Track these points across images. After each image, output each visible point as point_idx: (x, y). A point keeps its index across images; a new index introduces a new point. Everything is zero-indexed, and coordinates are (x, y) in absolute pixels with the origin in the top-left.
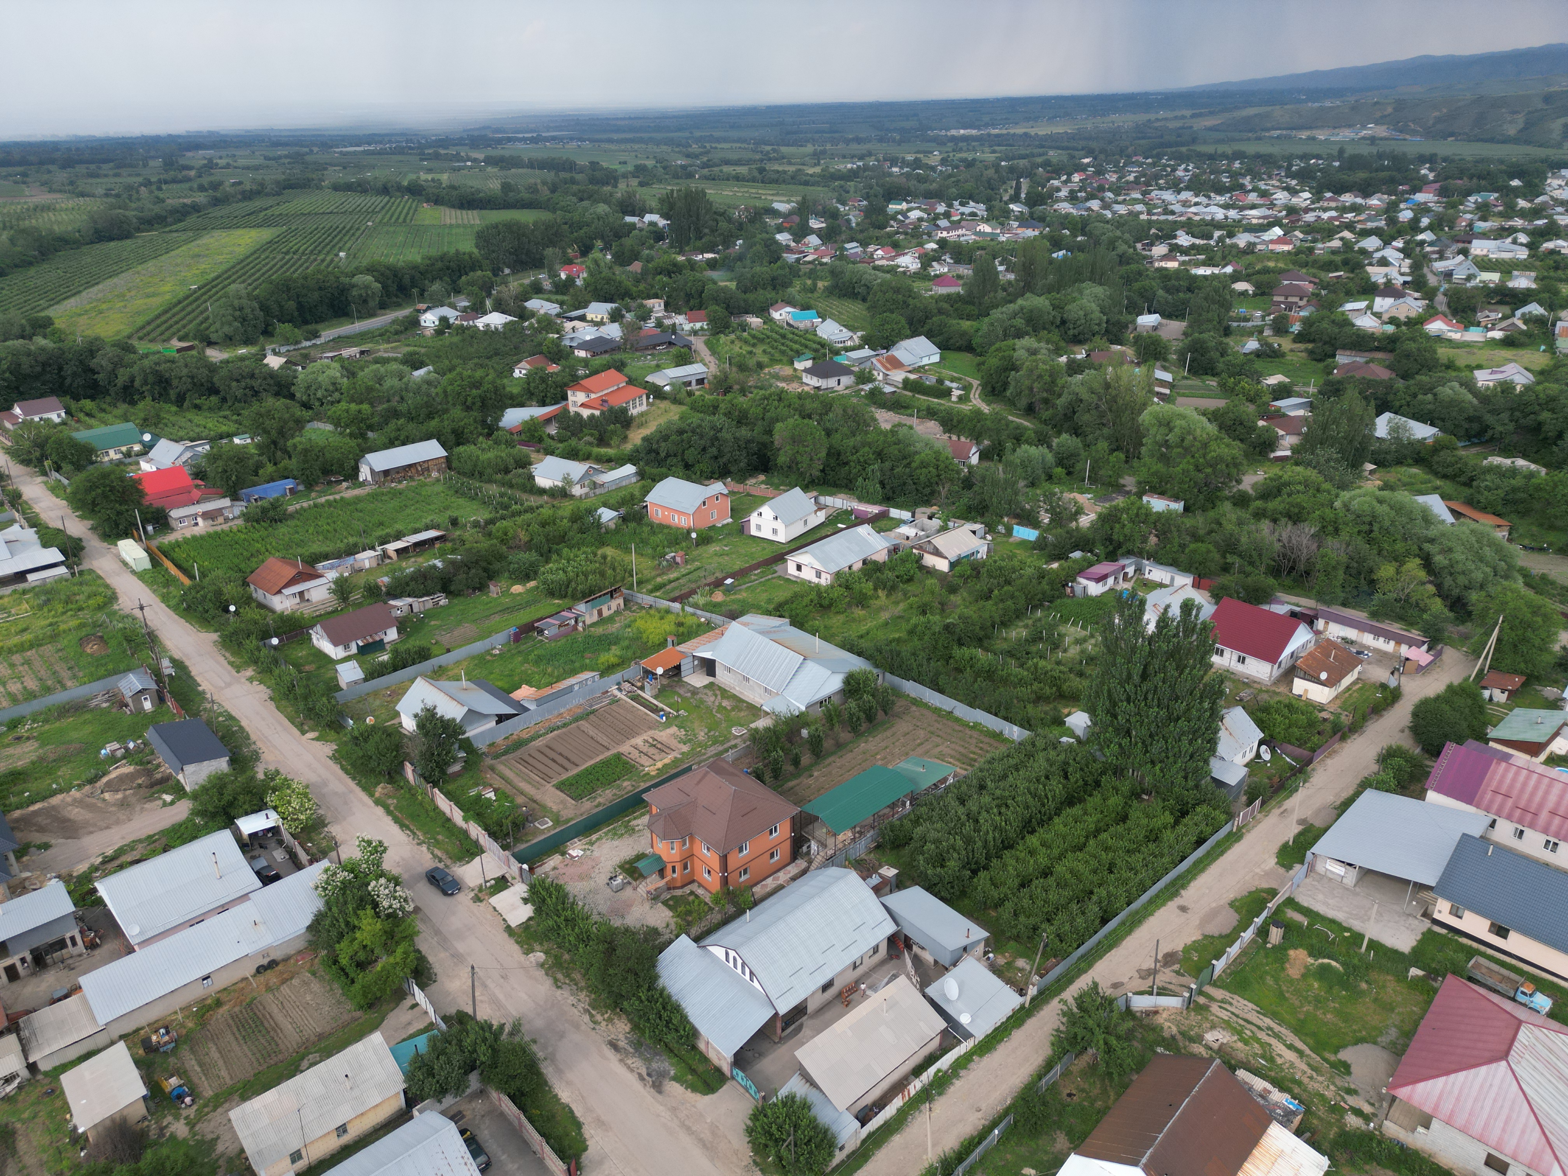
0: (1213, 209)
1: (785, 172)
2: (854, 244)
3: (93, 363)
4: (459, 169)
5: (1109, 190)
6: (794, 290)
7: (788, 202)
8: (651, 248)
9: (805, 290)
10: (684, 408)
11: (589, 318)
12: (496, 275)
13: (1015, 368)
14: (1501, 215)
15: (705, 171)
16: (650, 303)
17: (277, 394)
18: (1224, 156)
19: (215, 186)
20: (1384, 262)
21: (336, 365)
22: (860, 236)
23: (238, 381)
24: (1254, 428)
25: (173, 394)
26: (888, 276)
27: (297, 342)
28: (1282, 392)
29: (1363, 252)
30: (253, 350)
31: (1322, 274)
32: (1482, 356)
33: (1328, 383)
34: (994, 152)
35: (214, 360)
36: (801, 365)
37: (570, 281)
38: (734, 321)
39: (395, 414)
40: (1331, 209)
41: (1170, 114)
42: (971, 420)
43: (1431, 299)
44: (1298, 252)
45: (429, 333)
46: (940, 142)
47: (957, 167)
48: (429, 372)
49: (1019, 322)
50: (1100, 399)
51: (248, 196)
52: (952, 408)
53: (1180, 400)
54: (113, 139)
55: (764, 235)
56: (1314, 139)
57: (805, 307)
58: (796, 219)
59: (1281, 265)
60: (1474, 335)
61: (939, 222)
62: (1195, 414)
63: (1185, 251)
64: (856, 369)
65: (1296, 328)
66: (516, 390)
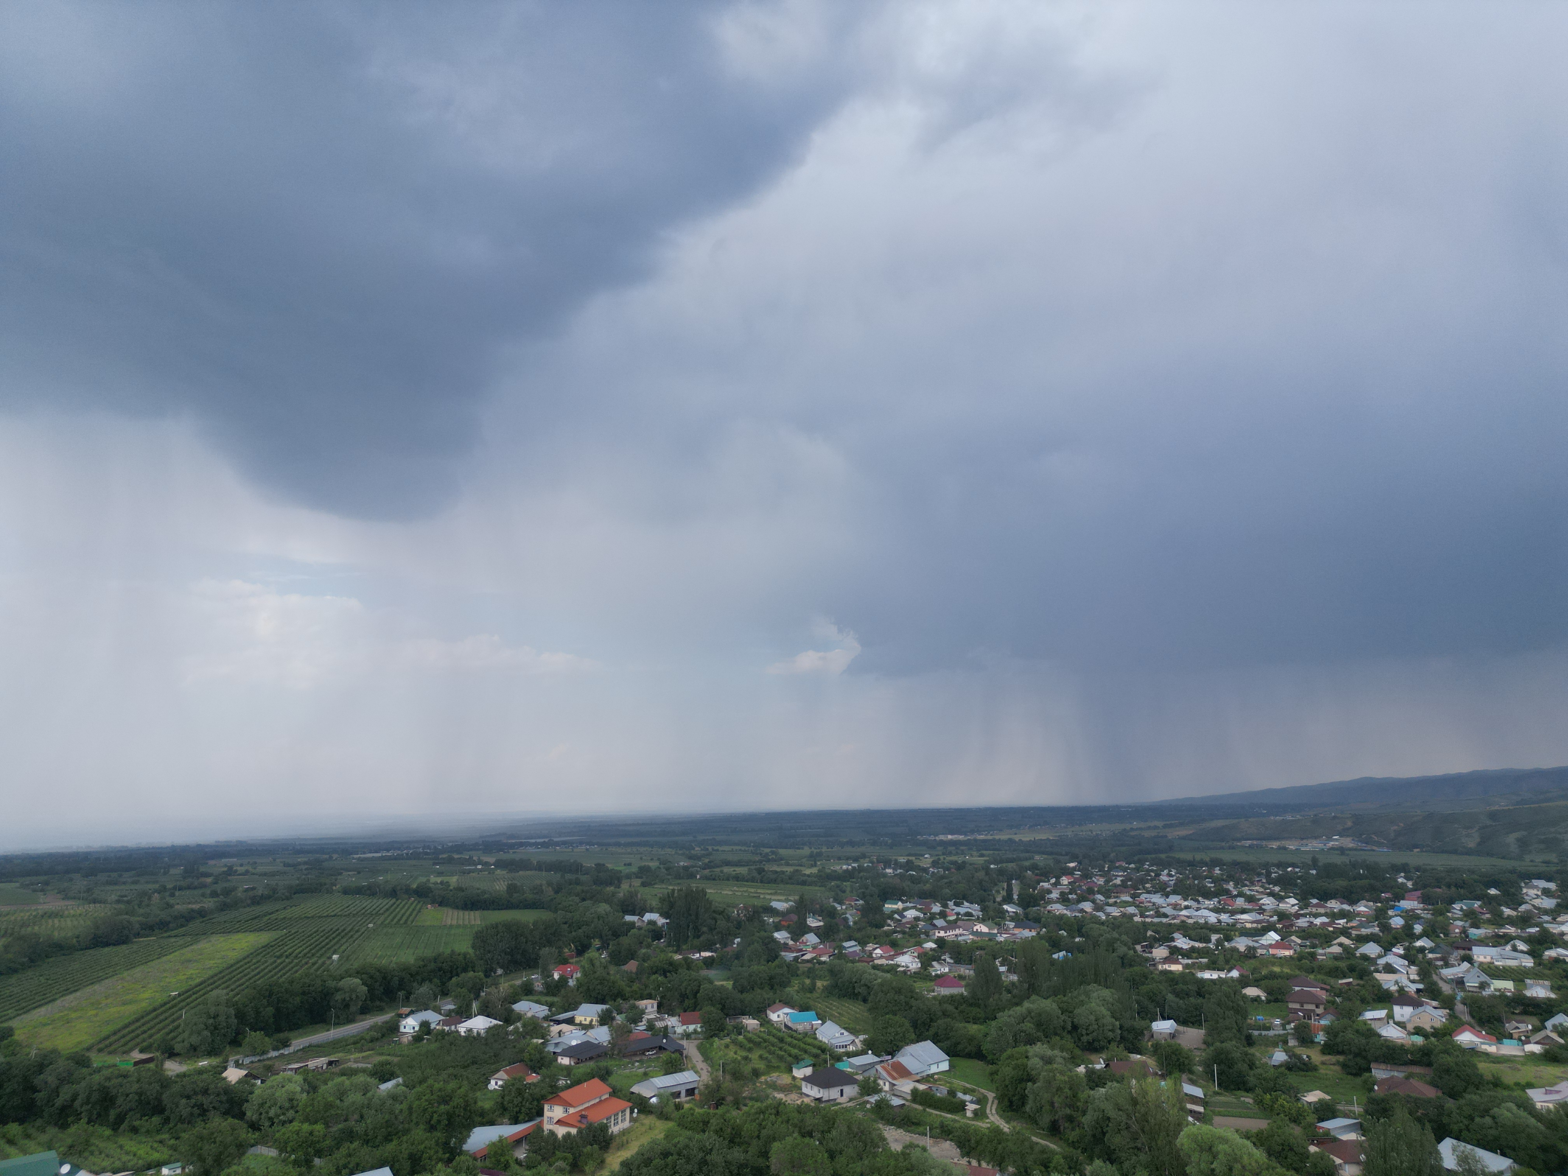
0: (1205, 913)
1: (783, 872)
2: (853, 943)
3: (38, 1081)
4: (470, 872)
5: (1099, 892)
6: (792, 990)
7: (787, 901)
8: (649, 946)
9: (803, 989)
10: (670, 1124)
11: (577, 1021)
12: (487, 976)
13: (1031, 1079)
14: (1489, 922)
15: (707, 872)
16: (643, 1004)
17: (226, 1113)
18: (1203, 863)
19: (227, 892)
20: (1389, 969)
21: (299, 1078)
22: (858, 935)
23: (188, 1097)
24: (1306, 1155)
25: (113, 1114)
26: (888, 975)
27: (264, 1053)
28: (1326, 1111)
29: (1365, 958)
30: (214, 1061)
31: (1332, 981)
32: (1529, 1072)
33: (1372, 1101)
34: (982, 855)
35: (170, 1073)
36: (801, 1072)
37: (563, 980)
38: (729, 1023)
39: (350, 1135)
40: (1321, 915)
41: (1142, 825)
42: (990, 1141)
43: (1451, 1009)
44: (1300, 957)
45: (405, 1040)
46: (931, 846)
47: (948, 869)
48: (398, 1085)
49: (1028, 1026)
50: (1129, 1117)
51: (256, 901)
52: (968, 1126)
53: (1217, 1120)
54: (143, 849)
55: (763, 933)
56: (1285, 849)
57: (804, 1008)
58: (795, 917)
59: (1286, 970)
60: (1509, 1048)
61: (936, 922)
62: (1236, 1136)
63: (1187, 954)
64: (860, 1078)
65: (1321, 1038)
66: (487, 1105)
